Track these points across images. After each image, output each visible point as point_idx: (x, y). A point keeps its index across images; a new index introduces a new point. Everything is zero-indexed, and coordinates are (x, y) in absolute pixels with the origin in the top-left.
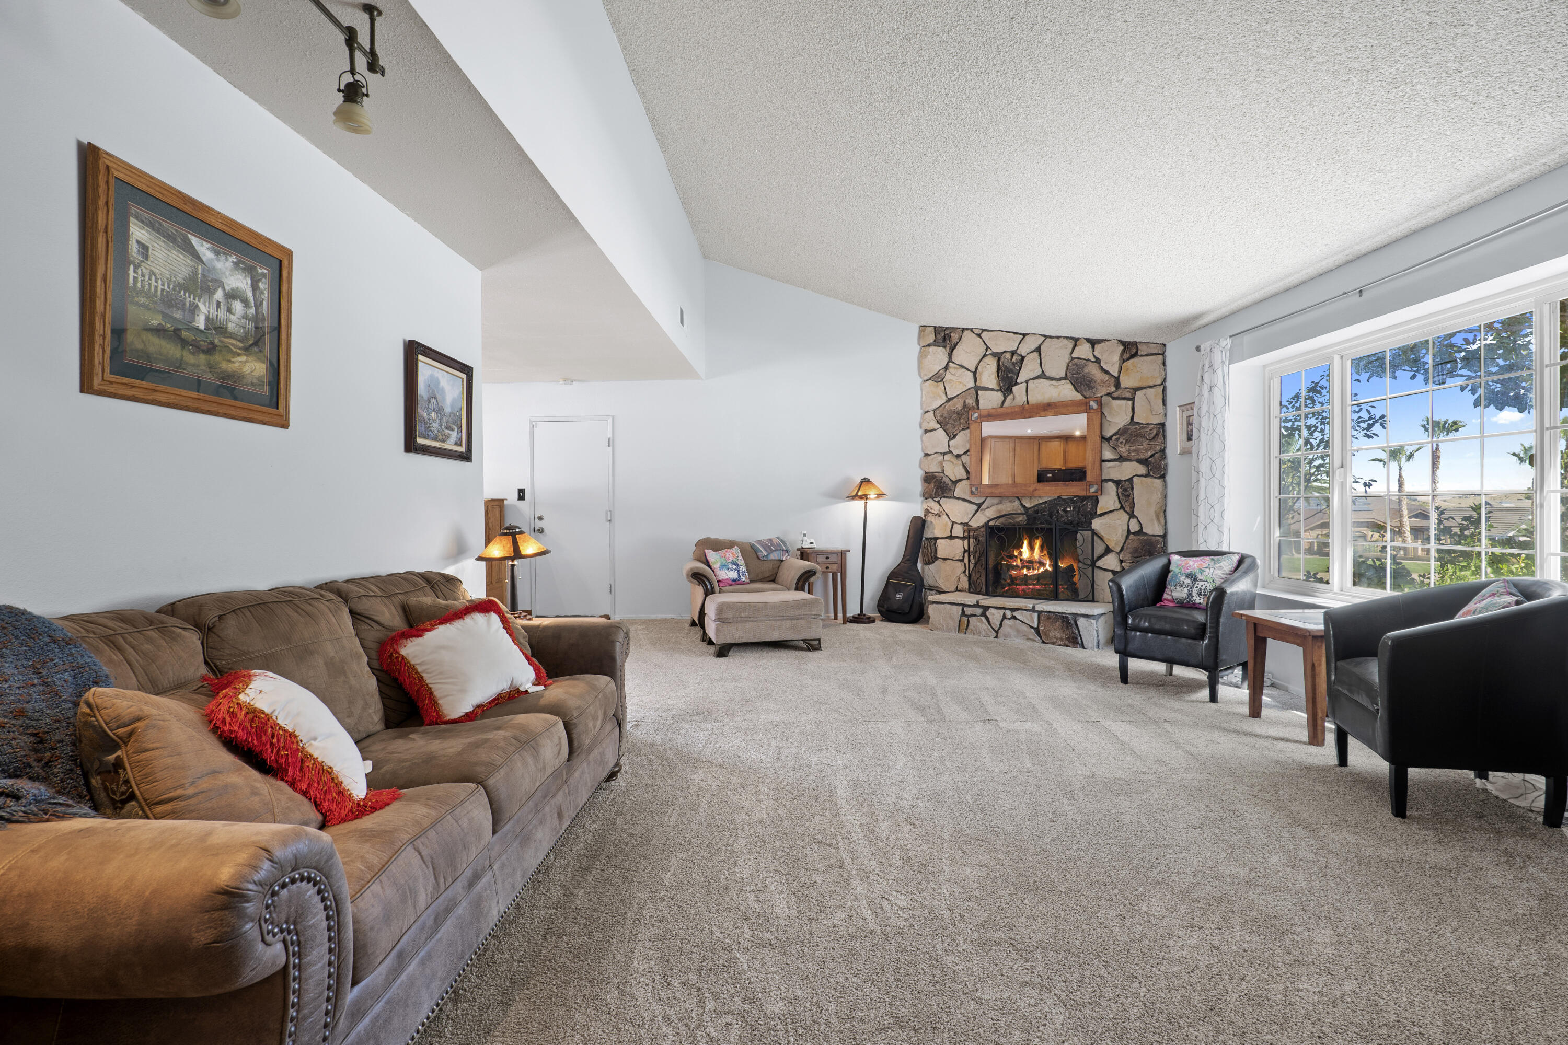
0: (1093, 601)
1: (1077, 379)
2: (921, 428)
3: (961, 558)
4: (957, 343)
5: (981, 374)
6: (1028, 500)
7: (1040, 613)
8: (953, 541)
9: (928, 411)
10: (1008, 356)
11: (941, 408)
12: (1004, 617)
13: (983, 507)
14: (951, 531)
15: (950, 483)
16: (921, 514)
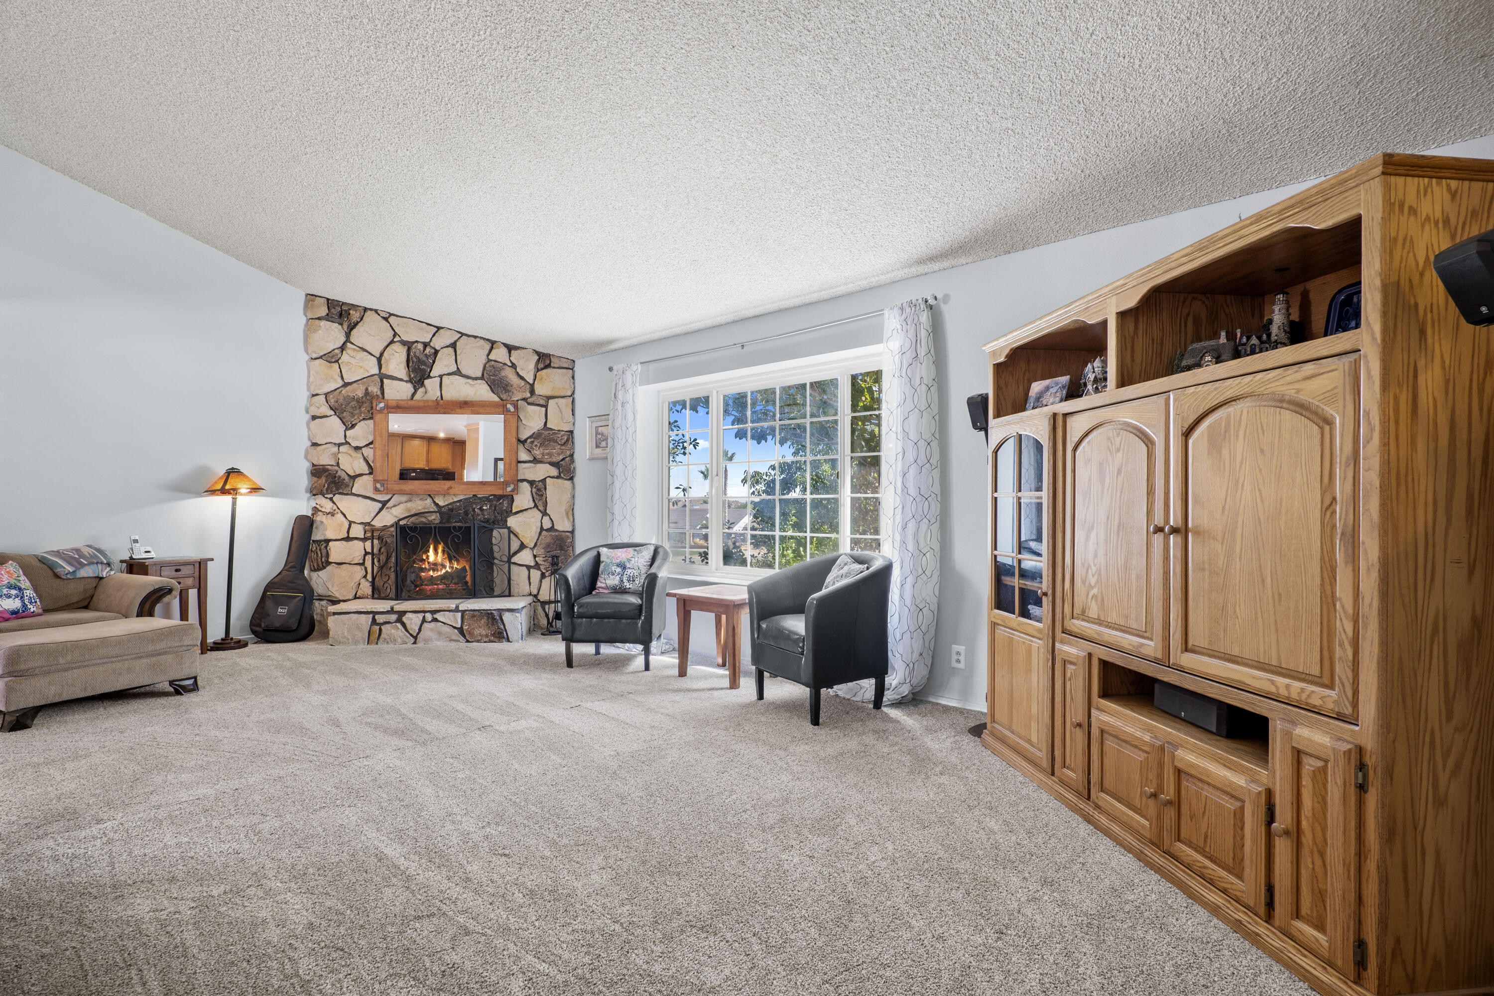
0: (510, 595)
1: (494, 381)
2: (307, 412)
3: (361, 561)
4: (358, 323)
5: (387, 361)
6: (441, 498)
7: (463, 612)
8: (351, 543)
9: (317, 395)
10: (420, 346)
11: (336, 393)
12: (424, 620)
13: (389, 505)
14: (348, 532)
15: (347, 478)
16: (309, 513)
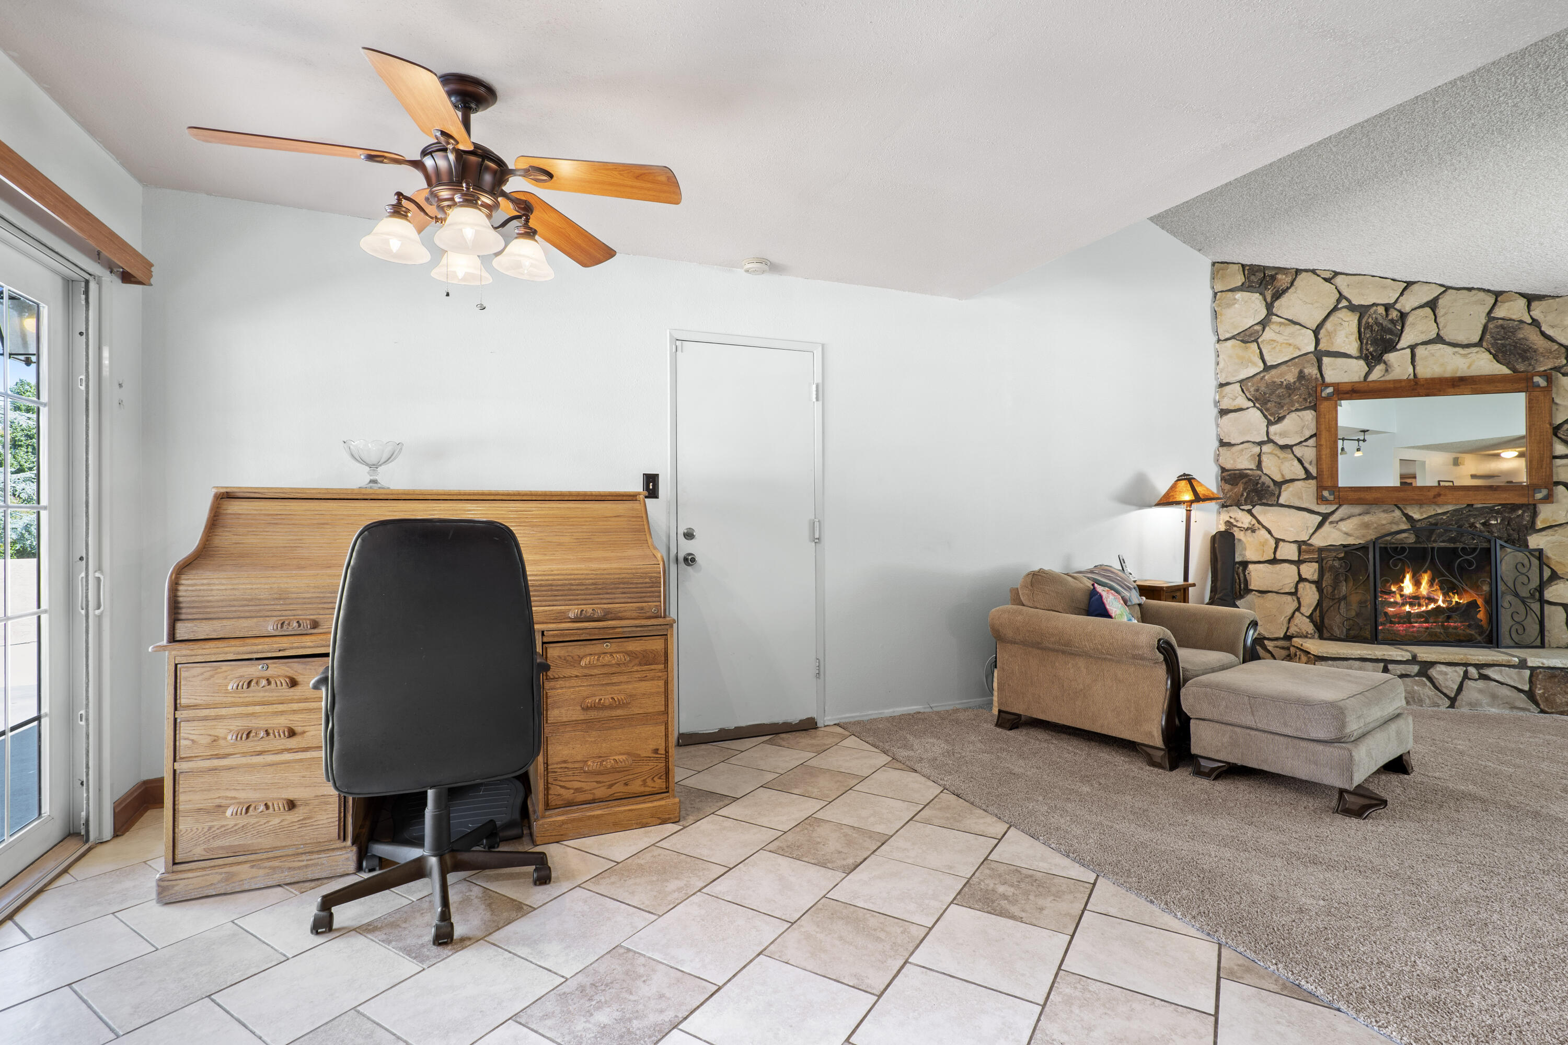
1: (1504, 345)
2: (1216, 406)
3: (1293, 590)
4: (1288, 288)
5: (1329, 334)
6: (1416, 509)
7: (1533, 669)
8: (1278, 567)
9: (1228, 384)
10: (1381, 310)
11: (1255, 379)
12: (1466, 676)
13: (1331, 519)
14: (1275, 553)
15: (1271, 484)
16: (1222, 528)
